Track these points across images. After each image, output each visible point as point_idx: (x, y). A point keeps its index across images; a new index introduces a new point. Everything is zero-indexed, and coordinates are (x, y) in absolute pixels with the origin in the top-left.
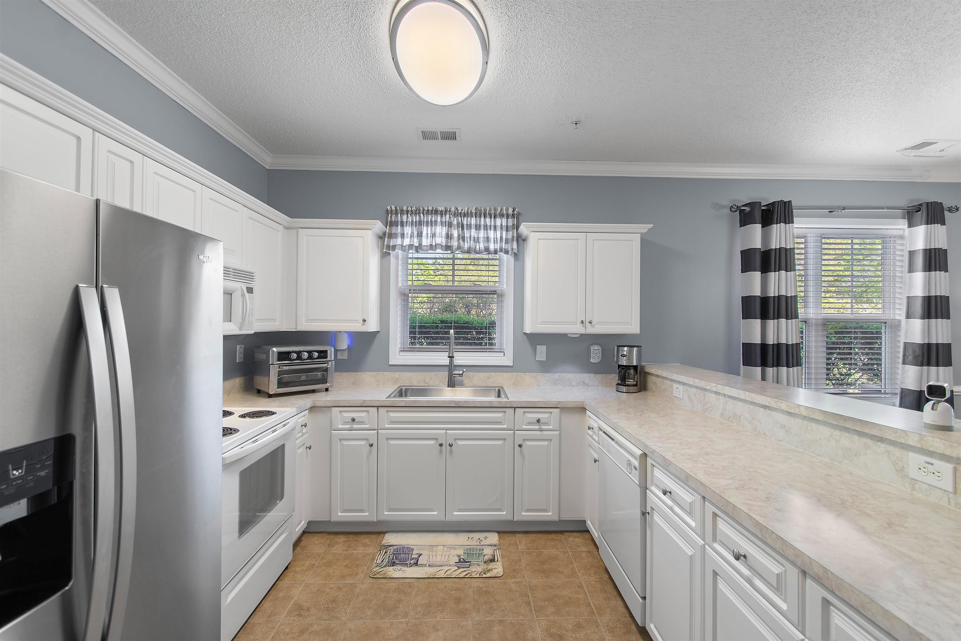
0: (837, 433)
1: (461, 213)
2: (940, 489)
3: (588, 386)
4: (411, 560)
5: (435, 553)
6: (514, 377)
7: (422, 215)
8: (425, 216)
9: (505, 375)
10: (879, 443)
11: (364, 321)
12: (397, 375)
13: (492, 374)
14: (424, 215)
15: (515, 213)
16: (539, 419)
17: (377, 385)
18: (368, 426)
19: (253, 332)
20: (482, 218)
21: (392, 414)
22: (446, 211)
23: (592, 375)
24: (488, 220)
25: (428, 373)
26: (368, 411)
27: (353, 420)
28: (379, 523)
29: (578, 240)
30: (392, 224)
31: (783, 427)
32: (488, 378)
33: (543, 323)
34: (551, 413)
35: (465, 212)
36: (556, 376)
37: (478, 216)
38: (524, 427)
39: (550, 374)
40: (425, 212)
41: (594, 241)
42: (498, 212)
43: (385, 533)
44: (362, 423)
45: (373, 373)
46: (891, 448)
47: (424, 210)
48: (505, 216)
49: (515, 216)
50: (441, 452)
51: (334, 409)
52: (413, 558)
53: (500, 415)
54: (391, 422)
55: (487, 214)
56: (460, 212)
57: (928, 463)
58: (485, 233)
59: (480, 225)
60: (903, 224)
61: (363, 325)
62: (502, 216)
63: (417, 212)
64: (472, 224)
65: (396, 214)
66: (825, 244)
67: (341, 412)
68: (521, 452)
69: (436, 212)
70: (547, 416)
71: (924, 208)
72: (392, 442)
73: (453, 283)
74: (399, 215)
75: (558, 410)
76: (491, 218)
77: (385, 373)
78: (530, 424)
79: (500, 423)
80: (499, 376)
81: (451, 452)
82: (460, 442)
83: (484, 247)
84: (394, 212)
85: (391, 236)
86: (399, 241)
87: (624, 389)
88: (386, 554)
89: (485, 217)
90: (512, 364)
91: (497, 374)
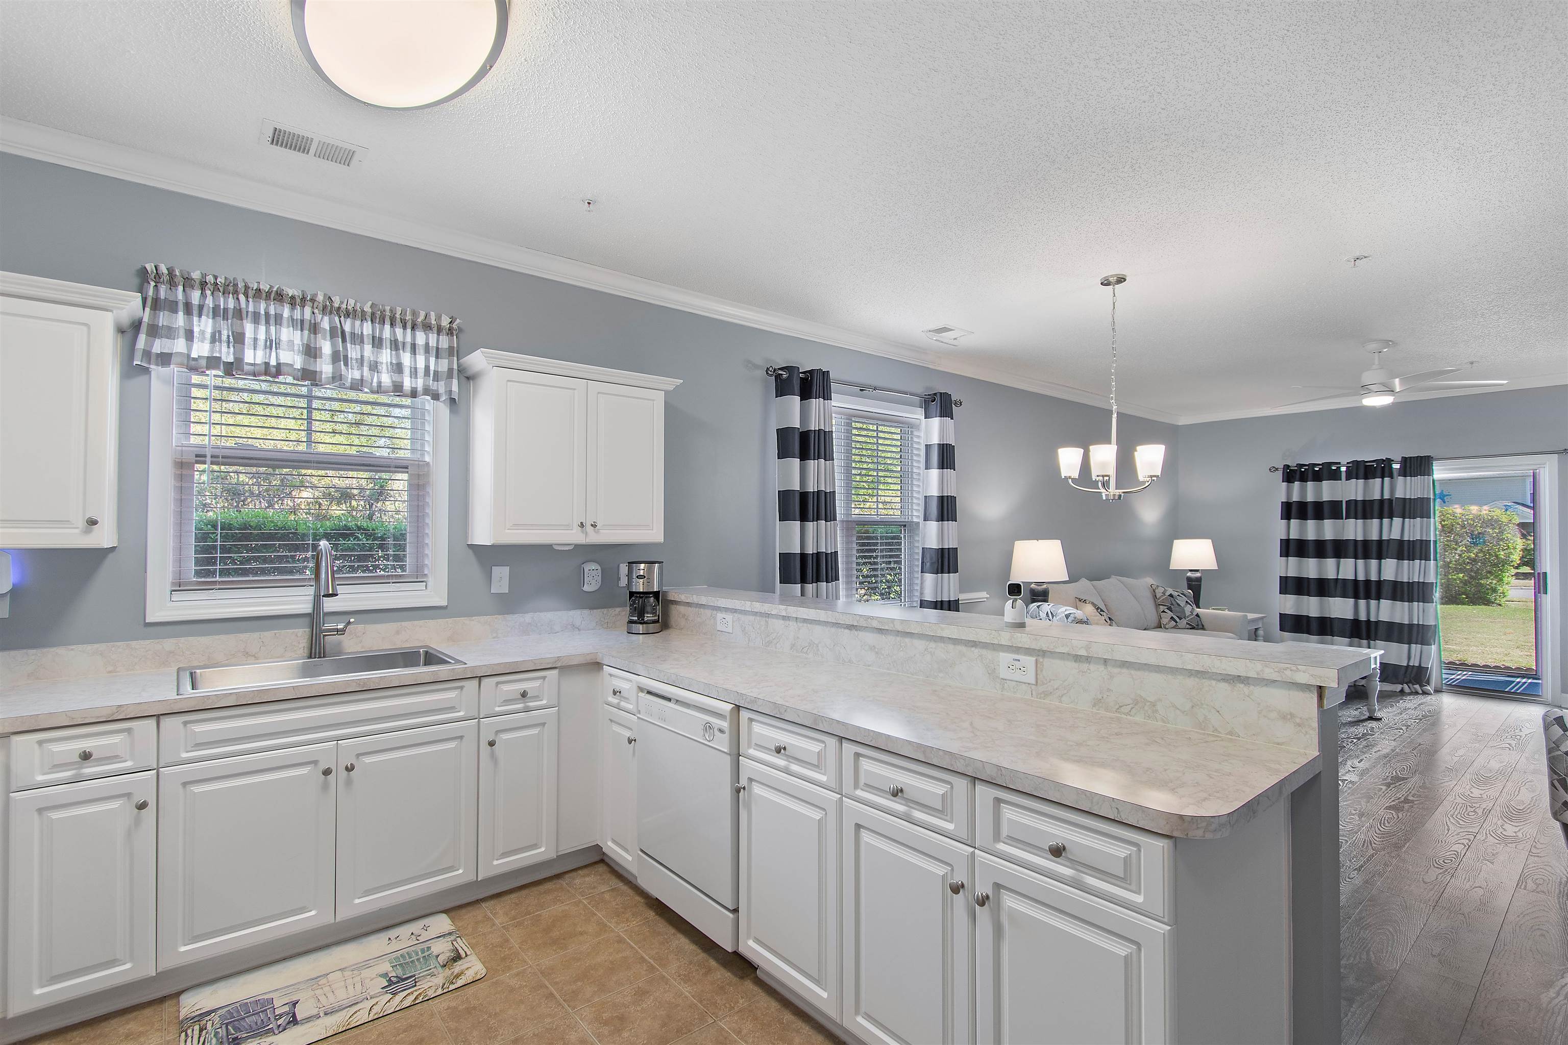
0: (933, 645)
1: (339, 308)
2: (1025, 683)
3: (579, 630)
4: (277, 1020)
5: (327, 989)
6: (451, 625)
7: (242, 298)
8: (250, 300)
9: (431, 623)
10: (973, 649)
11: (92, 523)
12: (169, 644)
13: (404, 624)
14: (247, 297)
15: (454, 326)
16: (524, 691)
17: (110, 672)
18: (129, 764)
20: (387, 327)
21: (198, 728)
22: (303, 299)
23: (586, 612)
24: (399, 331)
25: (256, 635)
26: (129, 731)
27: (86, 756)
28: (162, 976)
29: (574, 389)
30: (156, 305)
31: (872, 648)
32: (398, 633)
33: (517, 526)
34: (544, 678)
35: (349, 307)
36: (528, 617)
37: (378, 320)
38: (497, 709)
39: (516, 615)
40: (251, 293)
41: (599, 395)
42: (419, 320)
43: (178, 994)
44: (114, 758)
45: (96, 646)
46: (984, 652)
47: (247, 287)
48: (435, 330)
49: (454, 332)
50: (325, 787)
51: (16, 739)
52: (281, 1016)
53: (452, 694)
54: (200, 744)
55: (398, 320)
56: (336, 305)
57: (1016, 660)
58: (394, 356)
59: (381, 339)
60: (919, 414)
61: (87, 532)
62: (427, 327)
63: (230, 288)
64: (365, 333)
65: (172, 283)
66: (881, 432)
67: (40, 743)
68: (493, 756)
69: (280, 297)
70: (538, 685)
71: (938, 398)
72: (197, 789)
73: (309, 446)
74: (180, 288)
75: (555, 672)
76: (404, 327)
77: (134, 643)
78: (507, 702)
79: (452, 709)
80: (421, 627)
81: (349, 783)
82: (368, 760)
83: (393, 382)
84: (166, 278)
85: (154, 331)
86: (179, 345)
87: (641, 628)
88: (204, 1032)
89: (392, 325)
90: (445, 603)
91: (416, 622)
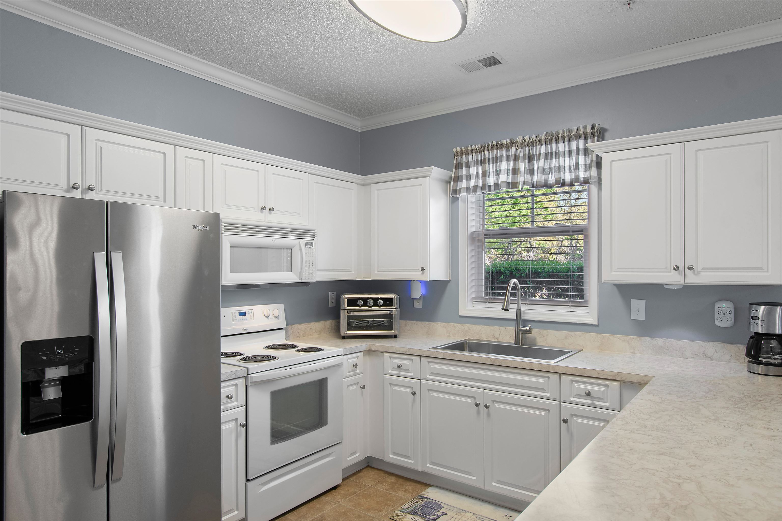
1: (528, 142)
3: (711, 359)
4: (433, 515)
6: (600, 339)
7: (486, 152)
8: (490, 152)
9: (587, 335)
11: (423, 269)
12: (466, 327)
13: (570, 333)
14: (488, 151)
15: (596, 130)
16: (589, 392)
17: (448, 336)
18: (412, 374)
19: (314, 280)
20: (554, 145)
21: (433, 366)
22: (512, 143)
23: (719, 345)
24: (561, 145)
26: (412, 360)
27: (399, 367)
28: (423, 473)
30: (458, 166)
32: (566, 338)
33: (619, 269)
34: (608, 386)
35: (534, 140)
36: (660, 342)
37: (549, 142)
38: (572, 399)
39: (650, 339)
40: (490, 148)
42: (573, 134)
43: (429, 485)
44: (407, 371)
45: (444, 323)
47: (489, 146)
48: (583, 137)
49: (596, 134)
50: (478, 412)
51: (385, 354)
52: (436, 515)
53: (543, 380)
54: (432, 373)
55: (560, 138)
56: (527, 141)
58: (557, 162)
59: (551, 153)
61: (423, 273)
62: (578, 137)
63: (482, 149)
64: (542, 153)
65: (462, 155)
67: (390, 357)
68: (568, 430)
69: (501, 146)
70: (602, 390)
72: (433, 394)
73: (533, 224)
74: (464, 156)
75: (618, 383)
76: (564, 142)
77: (455, 324)
78: (578, 396)
79: (542, 390)
80: (580, 336)
81: (489, 415)
82: (498, 406)
83: (555, 178)
84: (459, 154)
85: (457, 179)
86: (463, 184)
87: (760, 369)
88: (416, 503)
89: (557, 142)
90: (596, 322)
91: (577, 333)
